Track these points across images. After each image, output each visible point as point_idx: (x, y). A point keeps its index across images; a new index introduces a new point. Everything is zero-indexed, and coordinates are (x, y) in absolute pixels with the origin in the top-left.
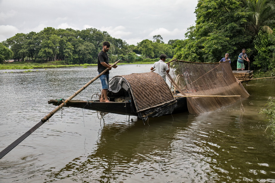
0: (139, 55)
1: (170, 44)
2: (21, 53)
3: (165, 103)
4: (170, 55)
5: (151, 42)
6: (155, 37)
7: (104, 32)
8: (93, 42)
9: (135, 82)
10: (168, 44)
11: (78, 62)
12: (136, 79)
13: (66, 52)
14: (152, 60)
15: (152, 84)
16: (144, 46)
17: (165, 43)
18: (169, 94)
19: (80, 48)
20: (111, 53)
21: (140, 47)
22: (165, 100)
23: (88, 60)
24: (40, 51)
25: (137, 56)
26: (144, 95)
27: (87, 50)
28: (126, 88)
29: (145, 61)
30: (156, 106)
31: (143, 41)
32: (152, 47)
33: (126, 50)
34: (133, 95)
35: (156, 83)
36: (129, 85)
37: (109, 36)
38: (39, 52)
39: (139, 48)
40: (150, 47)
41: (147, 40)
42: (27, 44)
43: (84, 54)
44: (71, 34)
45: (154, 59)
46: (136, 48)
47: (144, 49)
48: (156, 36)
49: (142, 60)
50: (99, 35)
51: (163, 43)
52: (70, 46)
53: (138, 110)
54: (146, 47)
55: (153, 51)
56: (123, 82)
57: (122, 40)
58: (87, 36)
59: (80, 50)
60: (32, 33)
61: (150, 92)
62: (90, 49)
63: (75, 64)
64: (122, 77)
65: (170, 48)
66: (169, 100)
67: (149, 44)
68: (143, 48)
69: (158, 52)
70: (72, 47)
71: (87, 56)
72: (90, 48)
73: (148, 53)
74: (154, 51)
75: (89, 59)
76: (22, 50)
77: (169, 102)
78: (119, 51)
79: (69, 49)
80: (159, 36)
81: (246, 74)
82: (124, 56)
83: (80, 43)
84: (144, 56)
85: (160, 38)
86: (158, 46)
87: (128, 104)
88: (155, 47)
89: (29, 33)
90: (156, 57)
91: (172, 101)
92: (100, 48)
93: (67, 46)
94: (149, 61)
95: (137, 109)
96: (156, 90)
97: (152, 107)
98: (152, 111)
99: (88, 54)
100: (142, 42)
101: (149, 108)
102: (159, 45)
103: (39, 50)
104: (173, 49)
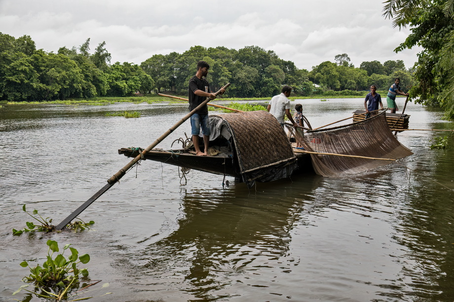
0: (317, 86)
1: (364, 69)
2: (161, 81)
3: (281, 161)
4: (364, 85)
5: (335, 65)
6: (337, 57)
7: (270, 52)
8: (256, 67)
9: (240, 128)
10: (360, 68)
11: (234, 95)
12: (241, 123)
13: (222, 80)
14: (337, 93)
15: (263, 132)
16: (325, 71)
17: (355, 67)
18: (286, 149)
19: (239, 75)
20: (280, 83)
21: (316, 73)
22: (281, 157)
23: (248, 92)
24: (187, 79)
25: (314, 86)
26: (252, 148)
27: (248, 78)
28: (227, 135)
29: (327, 94)
30: (267, 166)
31: (322, 63)
32: (337, 73)
33: (300, 78)
34: (236, 147)
35: (269, 129)
36: (231, 131)
37: (276, 57)
38: (185, 81)
39: (316, 75)
40: (334, 73)
41: (328, 62)
42: (168, 70)
43: (245, 84)
44: (227, 55)
45: (340, 92)
46: (311, 74)
47: (325, 77)
48: (339, 56)
49: (322, 93)
50: (264, 56)
51: (352, 66)
52: (226, 72)
53: (243, 171)
54: (328, 73)
55: (338, 80)
56: (222, 127)
57: (293, 63)
58: (248, 57)
59: (239, 78)
60: (174, 55)
61: (260, 144)
62: (252, 77)
63: (230, 97)
64: (221, 118)
65: (364, 75)
66: (286, 158)
67: (333, 68)
68: (323, 74)
69: (346, 81)
70: (229, 74)
71: (248, 86)
72: (253, 74)
73: (331, 83)
74: (340, 79)
75: (250, 90)
76: (162, 78)
77: (286, 160)
78: (289, 80)
79: (225, 76)
80: (344, 55)
81: (399, 121)
82: (297, 87)
83: (239, 68)
84: (325, 87)
85: (346, 58)
86: (346, 71)
87: (228, 160)
88: (342, 74)
89: (169, 54)
90: (342, 88)
91: (291, 158)
92: (265, 75)
93: (223, 72)
94: (332, 95)
95: (241, 170)
96: (268, 141)
97: (262, 167)
98: (262, 174)
99: (250, 84)
100: (322, 66)
101: (258, 168)
102: (348, 70)
103: (185, 78)
104: (368, 77)
